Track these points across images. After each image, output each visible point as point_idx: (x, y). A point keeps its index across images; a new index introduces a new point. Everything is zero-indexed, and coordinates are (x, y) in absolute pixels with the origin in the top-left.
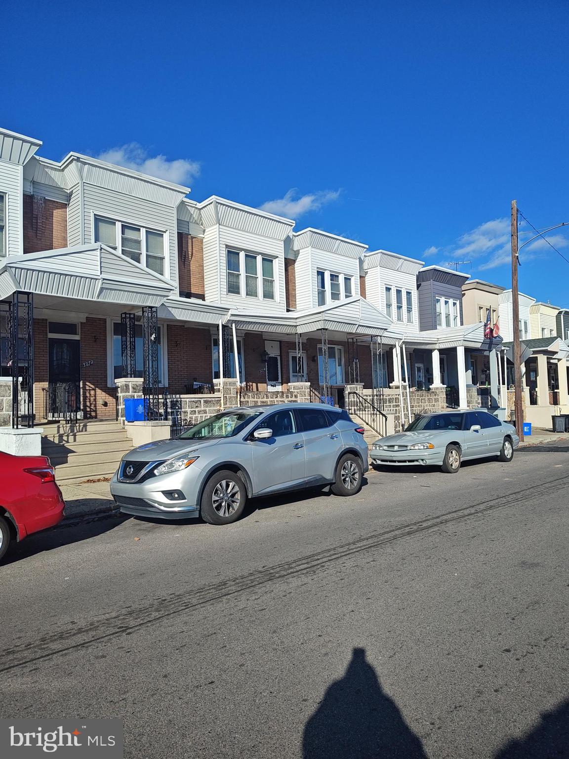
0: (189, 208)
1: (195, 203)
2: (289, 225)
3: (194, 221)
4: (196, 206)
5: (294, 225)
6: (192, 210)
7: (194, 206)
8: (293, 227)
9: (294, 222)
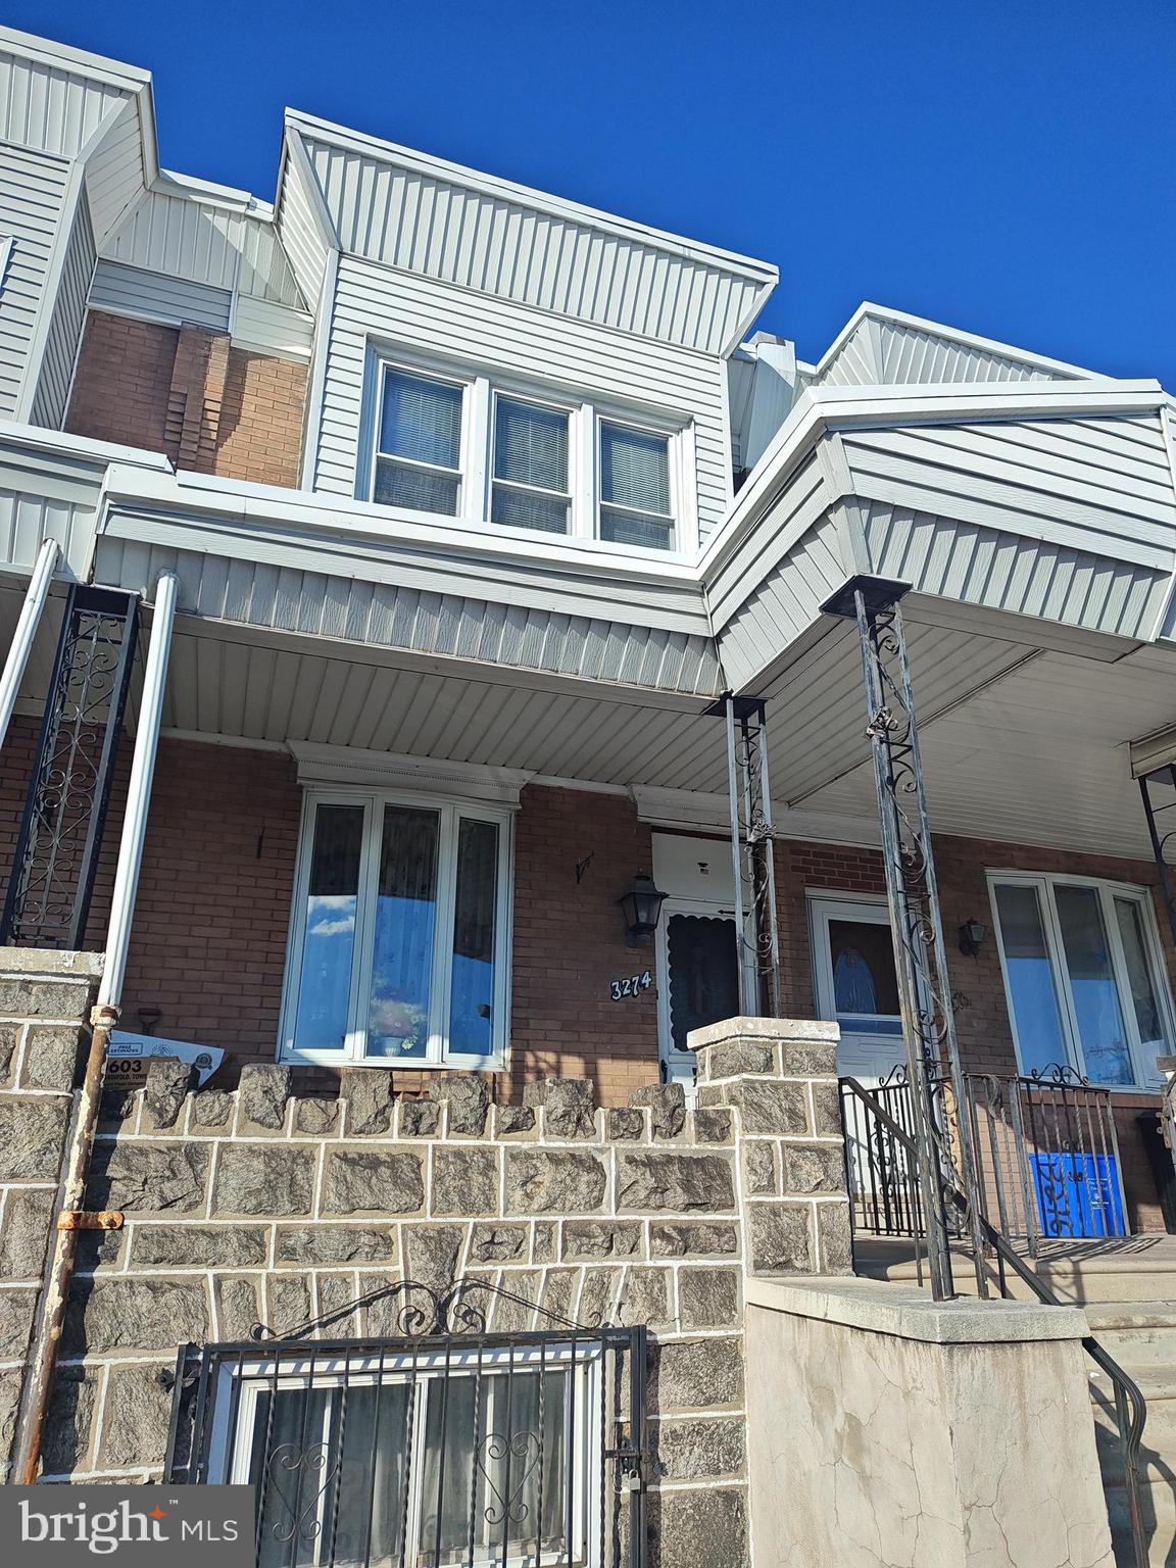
0: (220, 223)
1: (246, 196)
2: (747, 280)
3: (259, 291)
4: (250, 213)
5: (775, 280)
6: (236, 232)
7: (241, 209)
8: (768, 290)
9: (774, 269)
